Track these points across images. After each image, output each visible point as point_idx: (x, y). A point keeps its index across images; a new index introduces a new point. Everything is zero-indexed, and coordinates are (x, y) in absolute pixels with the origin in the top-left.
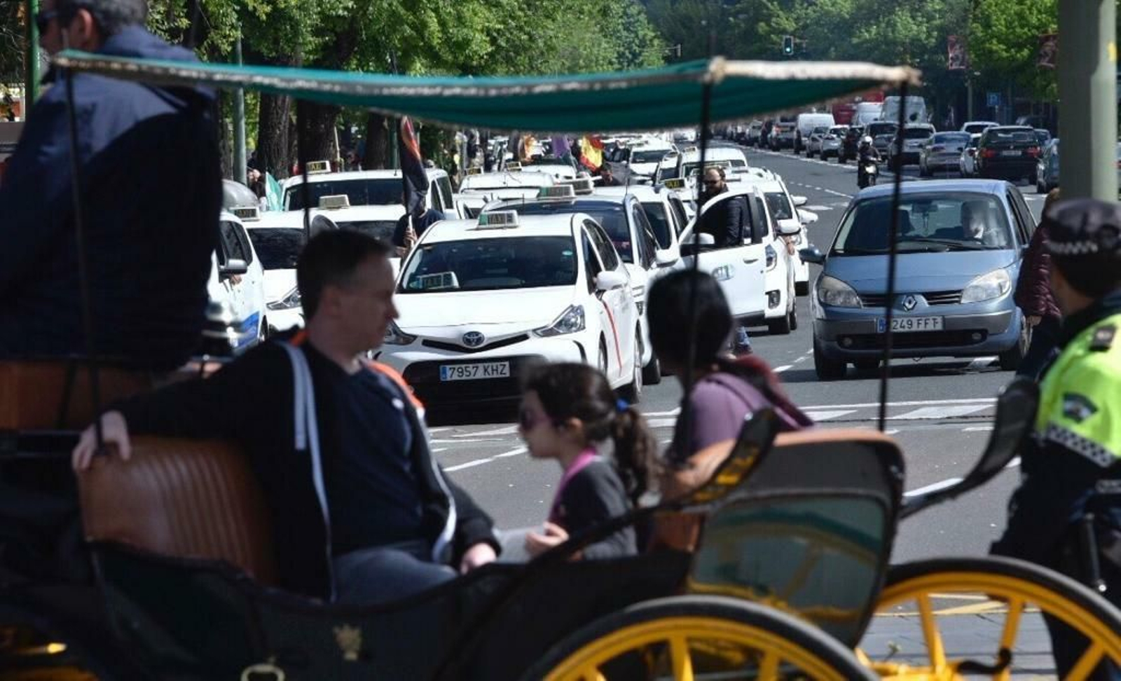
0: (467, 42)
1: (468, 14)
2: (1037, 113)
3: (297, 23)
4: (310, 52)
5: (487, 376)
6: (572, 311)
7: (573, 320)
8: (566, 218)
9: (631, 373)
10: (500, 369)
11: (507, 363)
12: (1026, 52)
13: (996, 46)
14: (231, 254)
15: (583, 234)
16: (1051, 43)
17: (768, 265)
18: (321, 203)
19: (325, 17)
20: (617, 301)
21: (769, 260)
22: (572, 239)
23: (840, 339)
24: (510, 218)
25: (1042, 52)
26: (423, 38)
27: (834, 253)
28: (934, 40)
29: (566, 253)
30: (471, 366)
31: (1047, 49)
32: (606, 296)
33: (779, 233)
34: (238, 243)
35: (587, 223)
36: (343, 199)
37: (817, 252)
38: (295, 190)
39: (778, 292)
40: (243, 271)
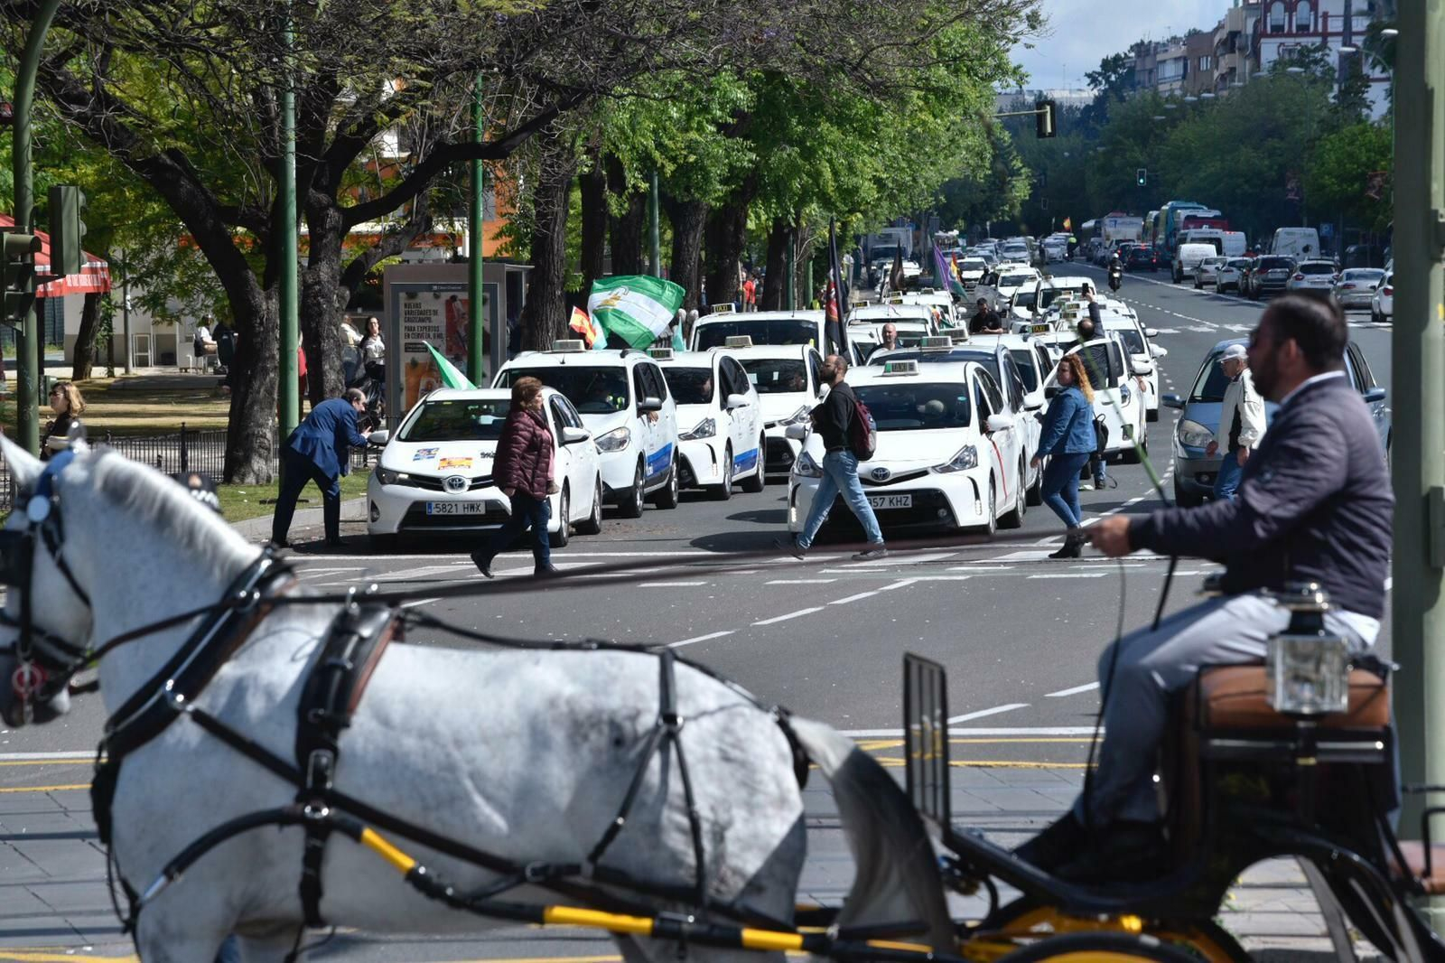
0: (856, 189)
1: (859, 165)
2: (1365, 242)
3: (708, 173)
4: (717, 199)
5: (892, 507)
6: (966, 450)
7: (967, 458)
8: (961, 365)
9: (1014, 500)
10: (904, 500)
11: (910, 496)
12: (1356, 186)
13: (1327, 180)
14: (648, 392)
15: (975, 381)
16: (1379, 179)
17: (1123, 402)
18: (727, 342)
19: (731, 167)
20: (1003, 439)
21: (1124, 397)
22: (965, 386)
23: (1198, 475)
24: (912, 367)
25: (1370, 185)
26: (818, 186)
27: (1193, 399)
28: (1274, 173)
29: (960, 398)
30: (878, 497)
31: (1375, 183)
32: (994, 437)
33: (1133, 373)
34: (653, 380)
35: (977, 370)
36: (747, 340)
37: (1178, 398)
38: (703, 329)
39: (1131, 426)
40: (658, 408)
